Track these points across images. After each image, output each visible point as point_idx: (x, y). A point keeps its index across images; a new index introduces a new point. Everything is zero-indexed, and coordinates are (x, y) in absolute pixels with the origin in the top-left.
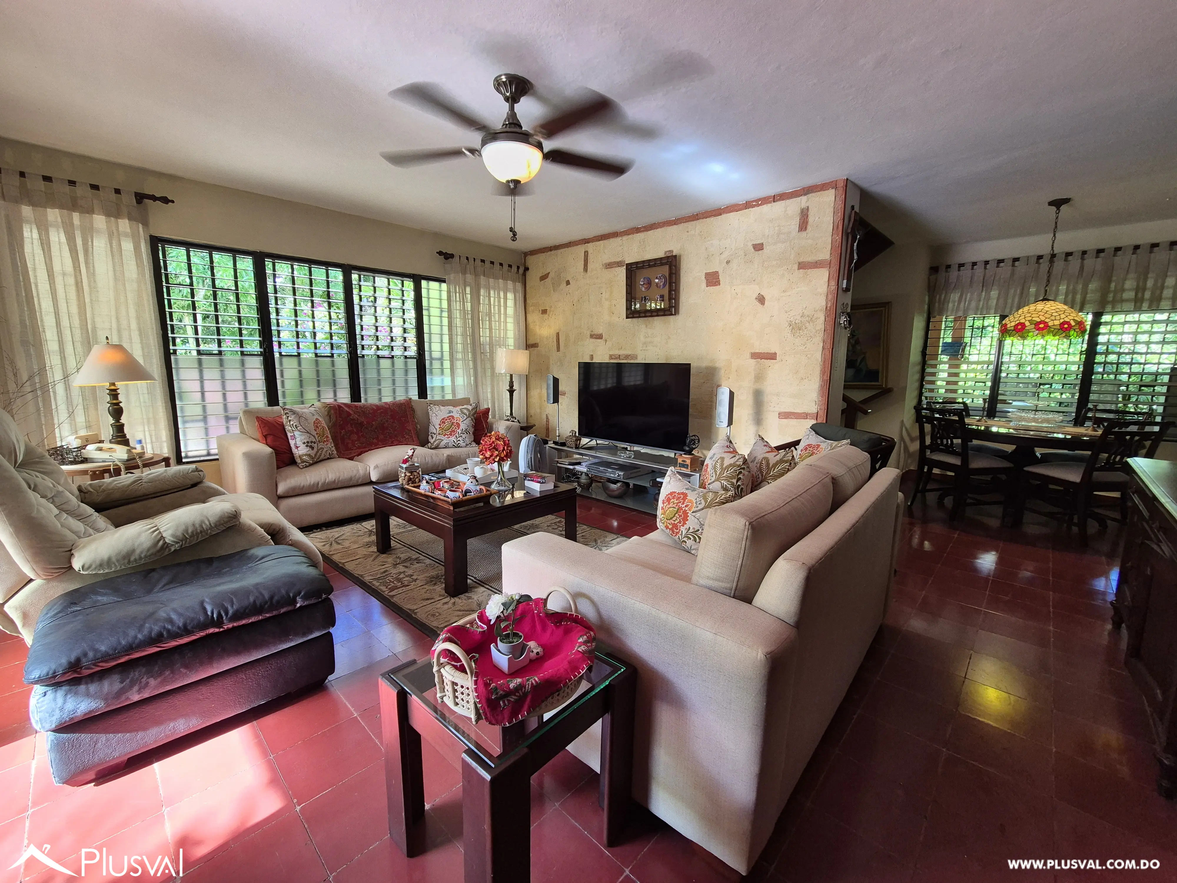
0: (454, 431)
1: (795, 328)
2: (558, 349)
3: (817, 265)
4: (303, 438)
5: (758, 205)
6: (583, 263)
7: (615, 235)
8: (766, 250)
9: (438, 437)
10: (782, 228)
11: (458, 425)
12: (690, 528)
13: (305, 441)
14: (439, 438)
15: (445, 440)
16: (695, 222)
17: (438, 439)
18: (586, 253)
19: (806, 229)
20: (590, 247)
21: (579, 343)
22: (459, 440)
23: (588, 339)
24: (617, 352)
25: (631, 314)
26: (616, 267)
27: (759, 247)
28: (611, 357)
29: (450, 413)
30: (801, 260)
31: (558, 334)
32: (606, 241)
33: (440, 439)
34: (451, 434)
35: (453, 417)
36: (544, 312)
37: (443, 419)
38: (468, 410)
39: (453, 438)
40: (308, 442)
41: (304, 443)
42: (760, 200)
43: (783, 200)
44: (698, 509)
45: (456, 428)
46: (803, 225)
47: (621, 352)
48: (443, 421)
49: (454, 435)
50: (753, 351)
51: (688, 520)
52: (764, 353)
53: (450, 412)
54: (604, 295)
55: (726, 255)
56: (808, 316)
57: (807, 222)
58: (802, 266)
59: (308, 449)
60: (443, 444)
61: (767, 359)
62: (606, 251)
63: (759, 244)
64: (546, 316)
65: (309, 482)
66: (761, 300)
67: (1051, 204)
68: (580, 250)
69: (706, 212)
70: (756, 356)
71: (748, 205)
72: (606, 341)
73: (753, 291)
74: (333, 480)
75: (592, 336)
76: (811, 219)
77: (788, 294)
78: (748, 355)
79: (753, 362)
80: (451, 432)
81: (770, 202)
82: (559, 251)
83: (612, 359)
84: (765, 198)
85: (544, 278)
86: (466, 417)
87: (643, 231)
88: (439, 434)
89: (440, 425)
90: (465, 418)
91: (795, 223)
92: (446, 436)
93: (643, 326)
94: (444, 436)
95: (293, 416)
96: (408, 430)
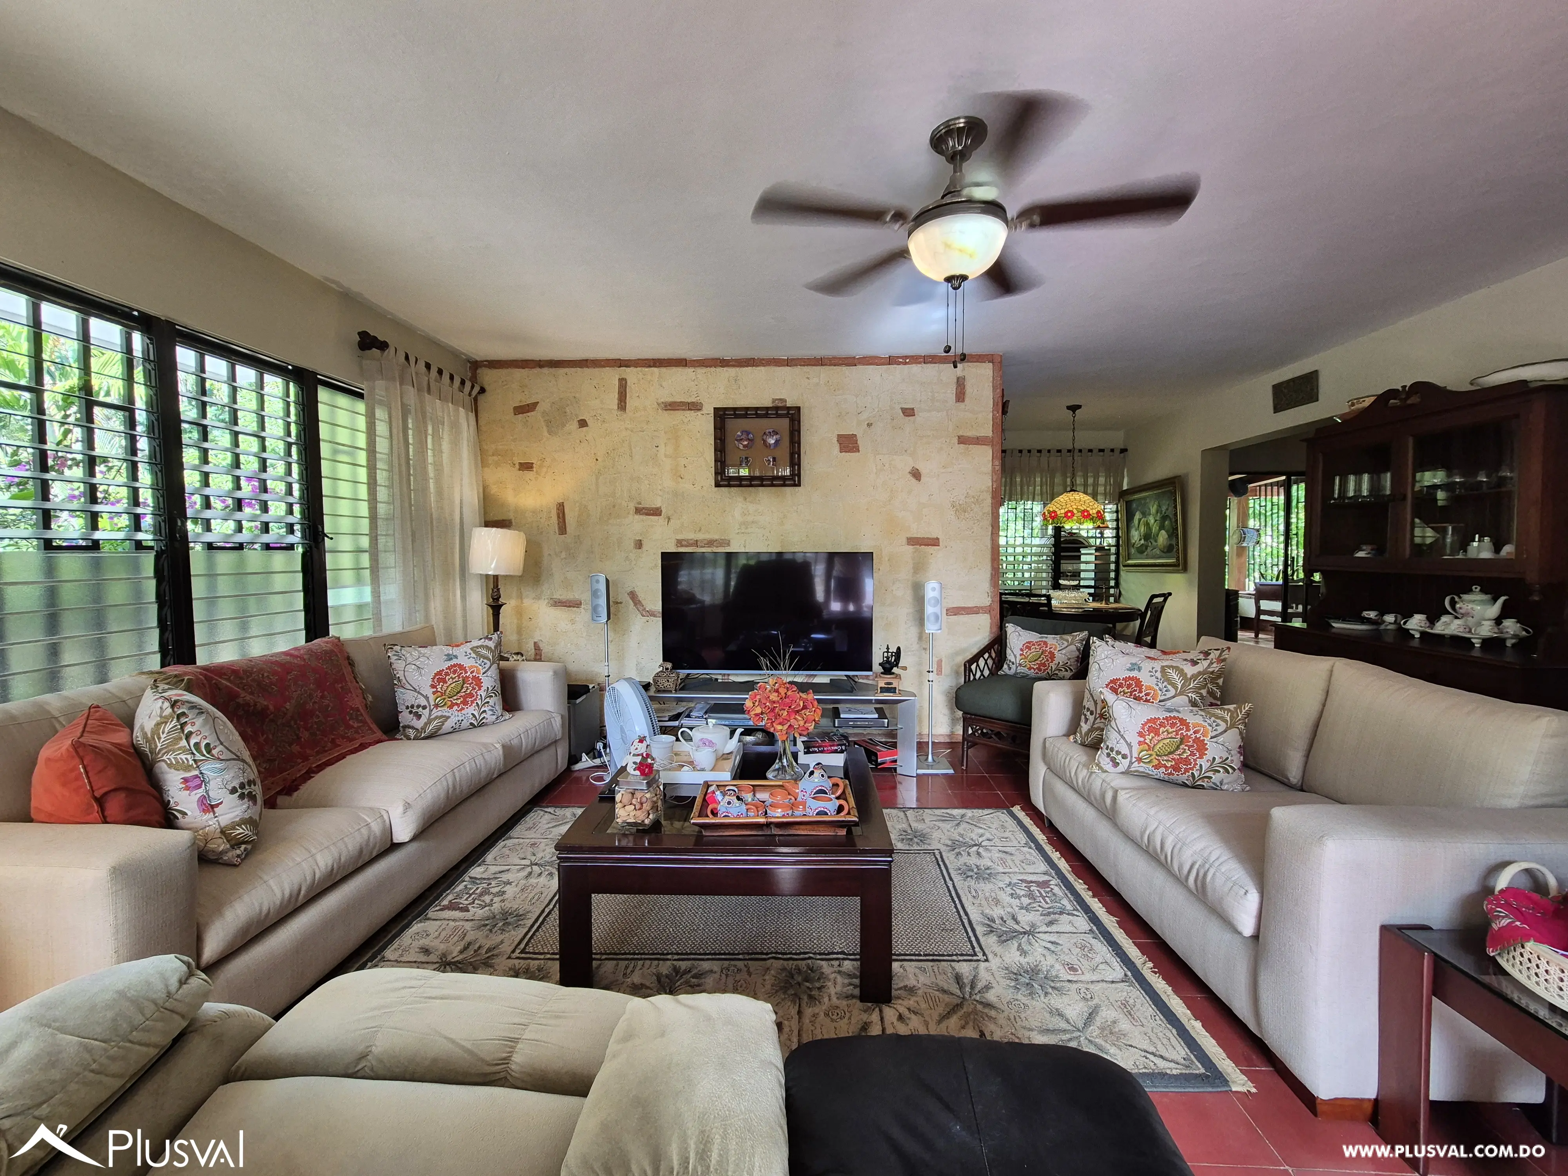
0: (471, 695)
1: (960, 510)
2: (563, 529)
3: (978, 441)
4: (228, 777)
5: (906, 363)
6: (617, 396)
7: (682, 363)
8: (919, 418)
9: (436, 713)
10: (936, 395)
11: (478, 682)
12: (1214, 759)
13: (236, 784)
14: (440, 714)
15: (454, 717)
16: (819, 368)
17: (436, 718)
18: (623, 384)
19: (963, 401)
20: (632, 375)
21: (610, 521)
22: (485, 711)
23: (631, 517)
24: (691, 536)
25: (723, 480)
26: (683, 410)
27: (909, 412)
28: (679, 543)
29: (451, 659)
30: (961, 433)
31: (561, 508)
32: (663, 370)
33: (442, 716)
34: (465, 703)
35: (461, 667)
36: (526, 467)
37: (439, 673)
38: (488, 648)
39: (471, 710)
40: (242, 786)
41: (233, 791)
42: (907, 357)
43: (935, 363)
44: (1217, 733)
45: (474, 689)
46: (960, 396)
47: (700, 536)
48: (440, 677)
49: (472, 702)
50: (909, 536)
51: (1207, 749)
52: (924, 538)
53: (450, 657)
54: (662, 449)
55: (864, 416)
56: (973, 497)
57: (964, 394)
58: (963, 440)
59: (246, 803)
60: (448, 726)
61: (928, 545)
62: (664, 384)
63: (910, 409)
64: (528, 475)
65: (279, 895)
66: (916, 474)
67: (1069, 408)
68: (613, 376)
69: (834, 358)
70: (913, 541)
71: (891, 360)
72: (669, 519)
73: (905, 463)
74: (329, 868)
75: (638, 511)
76: (969, 390)
77: (950, 470)
78: (905, 541)
79: (911, 548)
80: (465, 697)
81: (920, 363)
82: (562, 371)
83: (682, 546)
84: (913, 356)
85: (522, 410)
86: (488, 663)
87: (734, 366)
88: (437, 706)
89: (433, 686)
90: (487, 666)
91: (951, 392)
92: (456, 708)
93: (740, 499)
94: (451, 707)
95: (199, 721)
96: (352, 709)
